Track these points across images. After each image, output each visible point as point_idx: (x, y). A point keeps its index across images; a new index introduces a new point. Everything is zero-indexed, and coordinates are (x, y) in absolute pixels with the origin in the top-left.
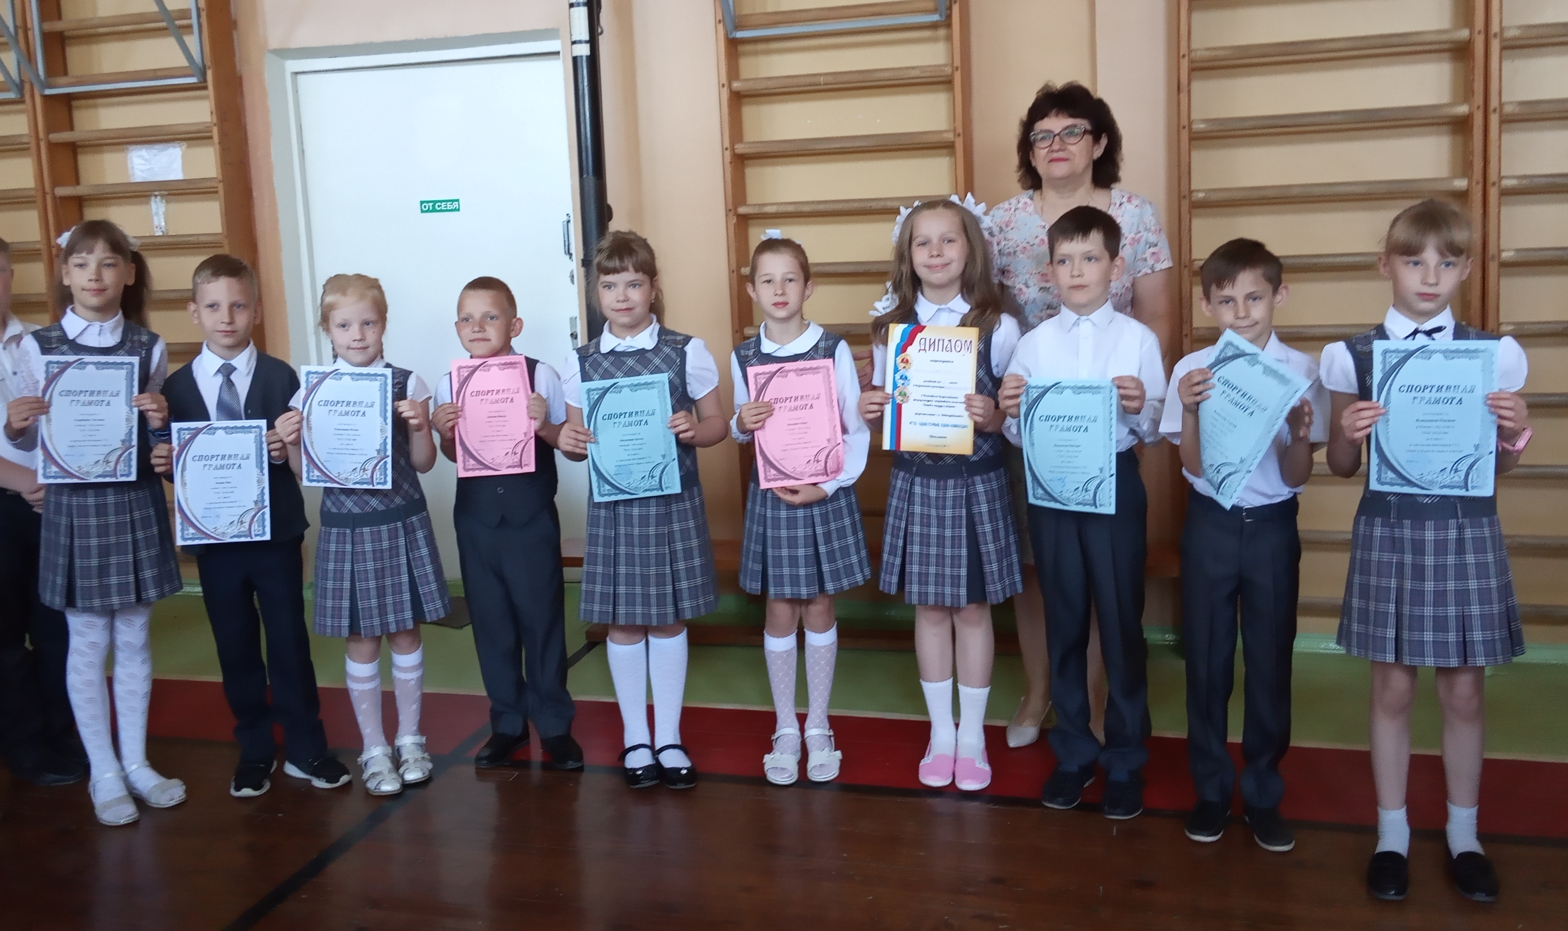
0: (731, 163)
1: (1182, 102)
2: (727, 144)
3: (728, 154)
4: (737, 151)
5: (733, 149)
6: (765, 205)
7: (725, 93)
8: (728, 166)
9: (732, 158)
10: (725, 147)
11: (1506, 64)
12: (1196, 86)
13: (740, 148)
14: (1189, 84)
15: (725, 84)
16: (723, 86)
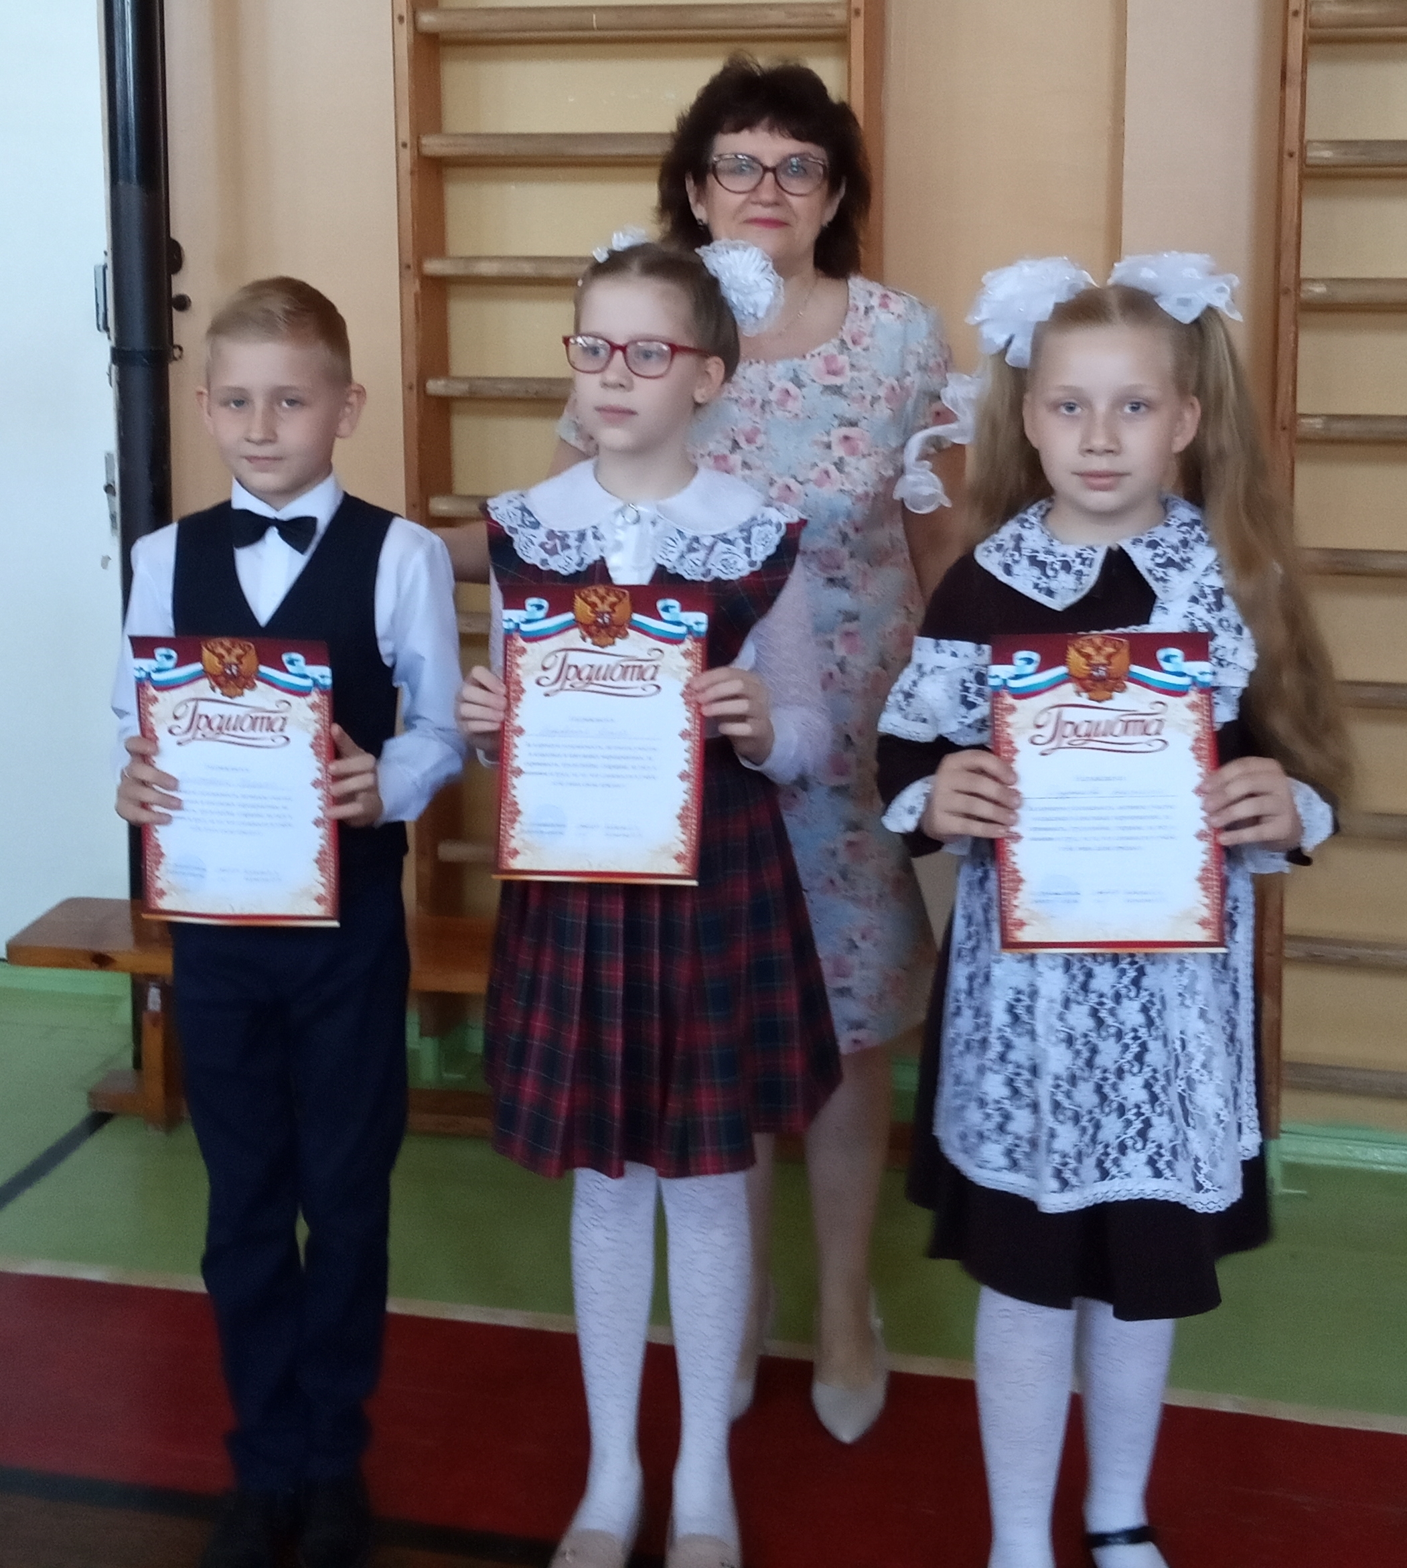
0: (412, 173)
1: (1289, 103)
2: (405, 135)
3: (406, 155)
4: (427, 151)
5: (418, 146)
6: (478, 259)
7: (404, 32)
8: (407, 180)
9: (413, 164)
10: (400, 141)
12: (1318, 75)
13: (433, 145)
14: (1304, 71)
15: (405, 17)
16: (401, 19)
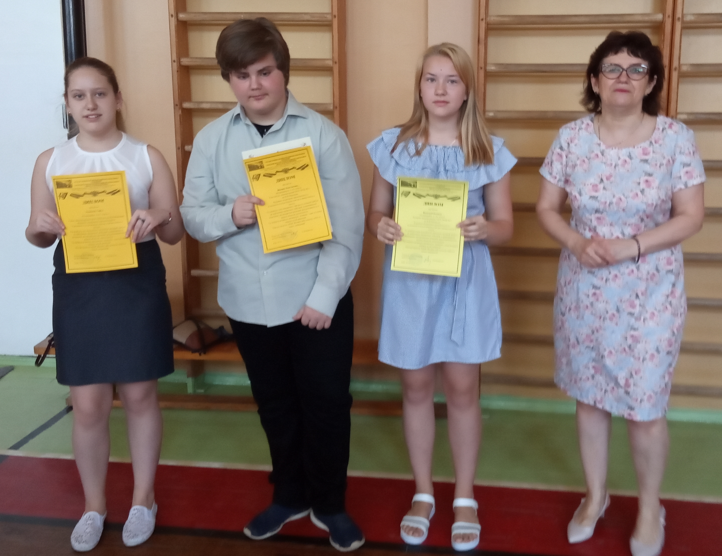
0: (177, 71)
2: (175, 58)
3: (175, 64)
4: (183, 64)
5: (179, 62)
6: (202, 102)
7: (173, 20)
8: (176, 73)
9: (178, 68)
10: (173, 60)
11: (684, 39)
12: (491, 41)
13: (185, 61)
14: (485, 40)
15: (174, 15)
16: (172, 16)
